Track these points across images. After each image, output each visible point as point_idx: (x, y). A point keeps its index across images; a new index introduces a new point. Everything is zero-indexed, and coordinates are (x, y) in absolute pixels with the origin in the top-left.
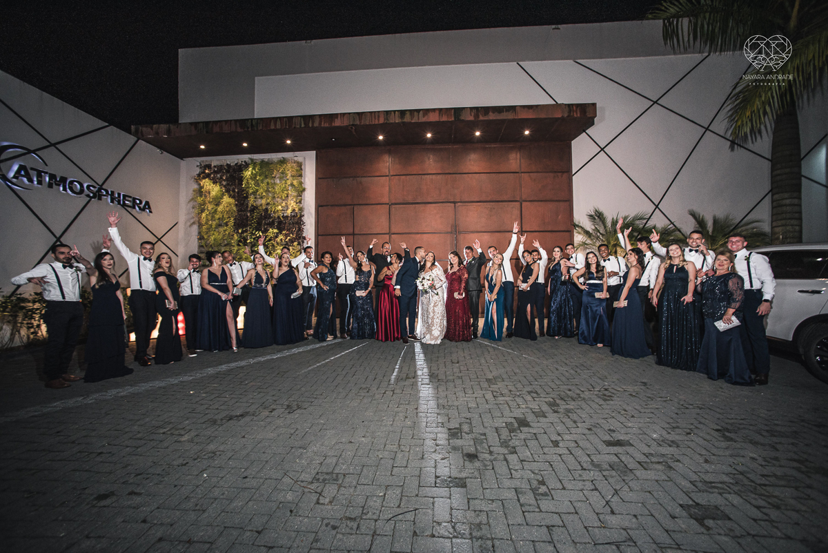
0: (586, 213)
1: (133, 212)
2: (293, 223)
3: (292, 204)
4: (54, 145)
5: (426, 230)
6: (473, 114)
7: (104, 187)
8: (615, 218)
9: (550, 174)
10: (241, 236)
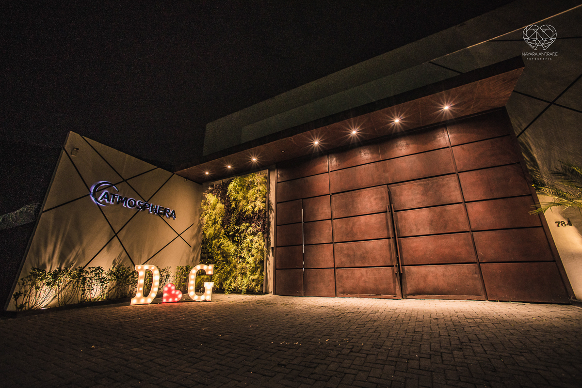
1: (165, 218)
2: (259, 218)
3: (259, 205)
7: (149, 203)
10: (226, 231)
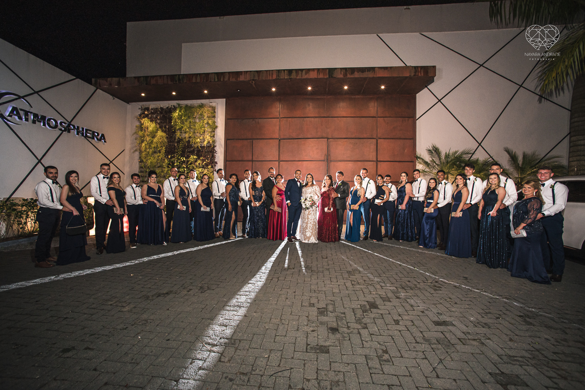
0: (426, 148)
1: (93, 141)
2: (208, 152)
3: (208, 138)
4: (37, 92)
5: (306, 158)
6: (342, 73)
7: (72, 123)
8: (448, 153)
9: (400, 119)
10: (170, 161)
